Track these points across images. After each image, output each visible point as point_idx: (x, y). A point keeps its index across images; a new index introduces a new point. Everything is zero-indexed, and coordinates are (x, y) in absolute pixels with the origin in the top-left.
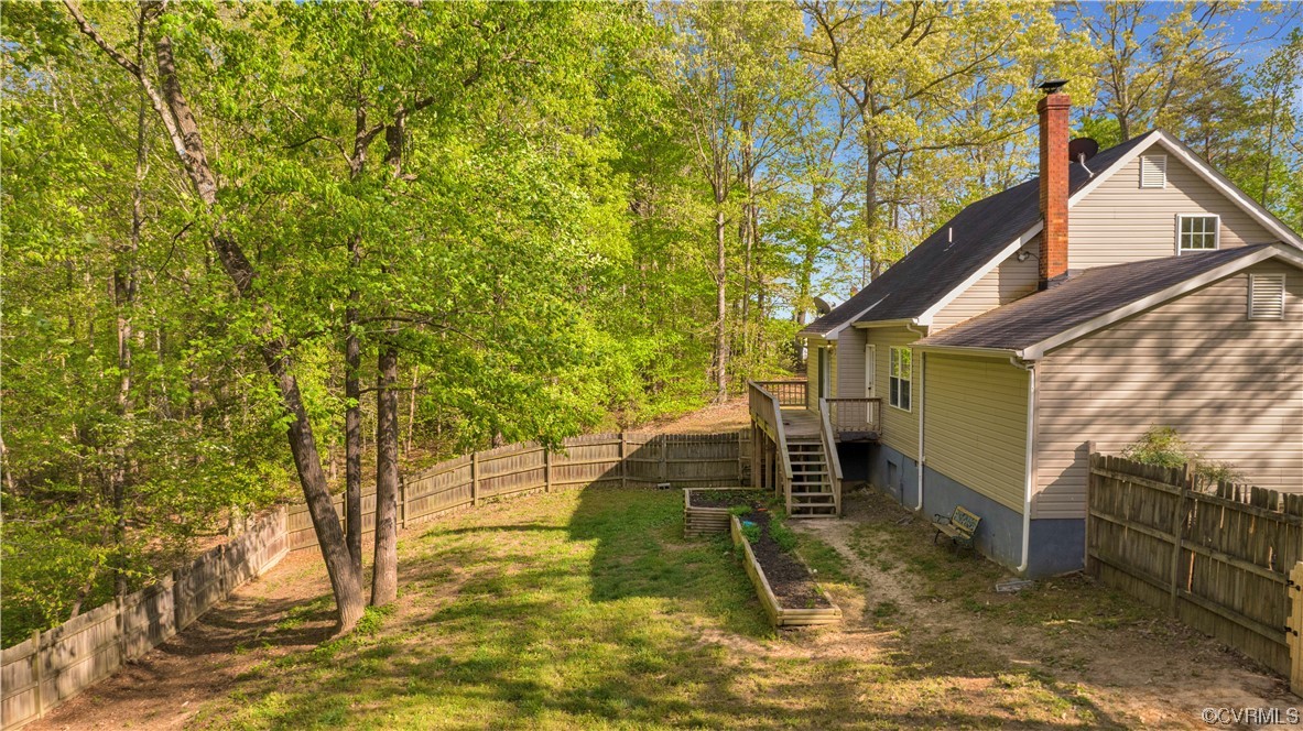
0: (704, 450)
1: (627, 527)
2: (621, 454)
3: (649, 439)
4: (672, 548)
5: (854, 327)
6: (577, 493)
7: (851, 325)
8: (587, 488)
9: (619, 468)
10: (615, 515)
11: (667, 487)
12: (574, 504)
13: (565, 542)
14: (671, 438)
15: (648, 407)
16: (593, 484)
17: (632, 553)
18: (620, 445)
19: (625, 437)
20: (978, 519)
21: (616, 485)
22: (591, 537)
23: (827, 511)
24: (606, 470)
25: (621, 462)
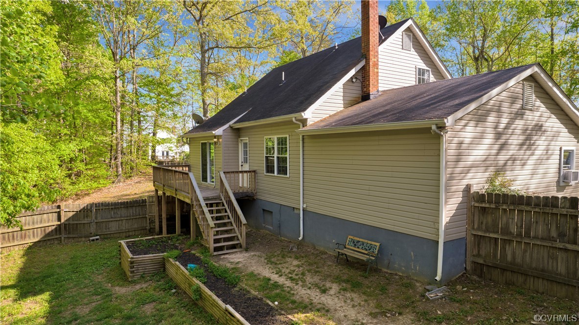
0: (123, 212)
1: (73, 276)
2: (59, 219)
3: (82, 207)
4: (121, 290)
5: (232, 127)
6: (22, 253)
7: (231, 127)
8: (30, 247)
9: (58, 229)
10: (60, 267)
11: (97, 239)
12: (20, 262)
13: (15, 300)
14: (98, 205)
15: (71, 187)
16: (35, 244)
17: (85, 301)
18: (59, 213)
19: (62, 207)
20: (378, 244)
21: (56, 242)
22: (41, 292)
23: (233, 247)
24: (47, 231)
25: (59, 225)
